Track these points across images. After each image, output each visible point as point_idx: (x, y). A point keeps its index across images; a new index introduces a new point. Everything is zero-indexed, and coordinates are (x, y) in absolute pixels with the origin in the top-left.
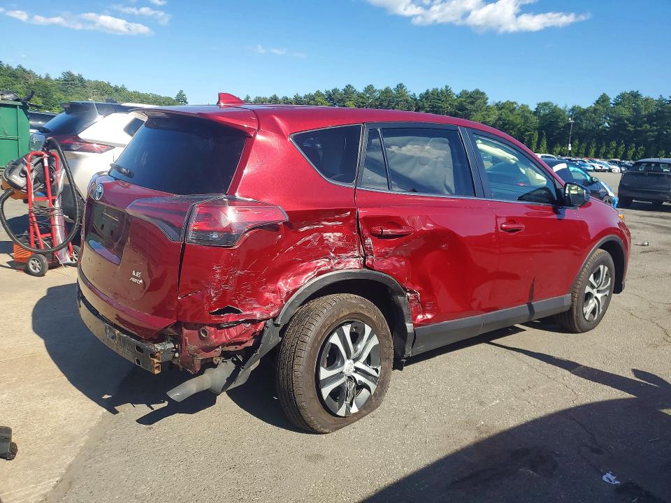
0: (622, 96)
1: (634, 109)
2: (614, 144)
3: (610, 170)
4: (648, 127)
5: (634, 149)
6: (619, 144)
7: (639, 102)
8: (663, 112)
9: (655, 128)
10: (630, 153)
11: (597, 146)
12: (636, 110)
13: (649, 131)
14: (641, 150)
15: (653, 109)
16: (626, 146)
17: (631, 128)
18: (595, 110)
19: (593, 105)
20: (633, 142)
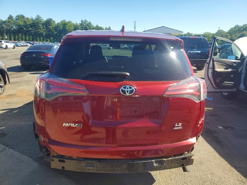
0: (18, 16)
1: (24, 22)
2: (20, 35)
3: (27, 46)
4: (31, 29)
5: (28, 37)
6: (22, 35)
7: (25, 19)
8: (35, 23)
9: (34, 29)
10: (27, 38)
11: (14, 36)
12: (25, 22)
13: (32, 30)
14: (31, 37)
15: (31, 22)
16: (25, 36)
17: (25, 29)
18: (9, 21)
19: (7, 19)
20: (27, 34)
